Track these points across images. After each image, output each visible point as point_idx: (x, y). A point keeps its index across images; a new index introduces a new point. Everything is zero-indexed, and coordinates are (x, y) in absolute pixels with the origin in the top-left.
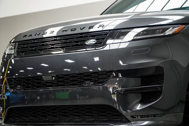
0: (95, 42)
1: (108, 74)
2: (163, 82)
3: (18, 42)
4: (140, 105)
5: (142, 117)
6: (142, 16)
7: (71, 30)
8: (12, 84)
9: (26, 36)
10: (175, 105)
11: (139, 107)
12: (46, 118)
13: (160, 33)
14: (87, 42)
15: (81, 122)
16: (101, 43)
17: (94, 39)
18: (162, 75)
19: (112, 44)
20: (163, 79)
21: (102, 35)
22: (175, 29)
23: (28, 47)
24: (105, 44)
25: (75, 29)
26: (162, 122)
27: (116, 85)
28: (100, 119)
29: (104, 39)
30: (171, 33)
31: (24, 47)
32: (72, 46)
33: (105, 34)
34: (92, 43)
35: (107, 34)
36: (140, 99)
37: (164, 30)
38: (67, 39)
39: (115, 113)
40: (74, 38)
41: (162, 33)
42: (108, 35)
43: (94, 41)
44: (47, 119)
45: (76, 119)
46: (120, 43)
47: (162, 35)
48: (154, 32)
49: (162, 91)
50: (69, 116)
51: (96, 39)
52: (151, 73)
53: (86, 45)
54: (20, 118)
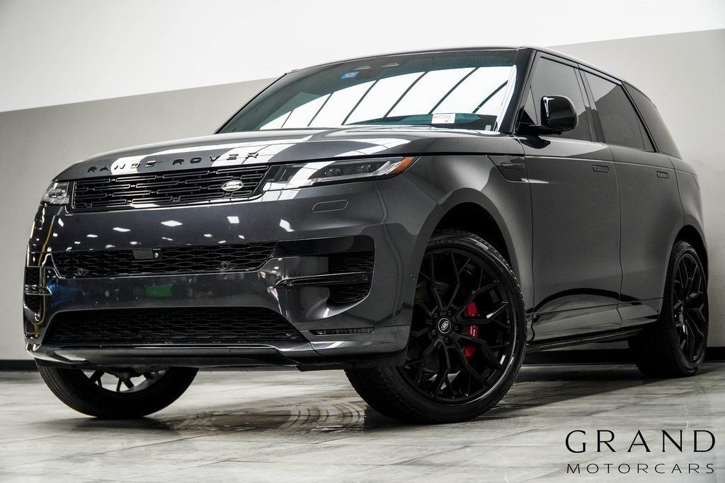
0: (241, 187)
1: (267, 249)
2: (372, 266)
3: (76, 180)
4: (328, 309)
5: (329, 332)
6: (331, 137)
7: (192, 162)
8: (63, 266)
9: (93, 169)
10: (392, 314)
11: (327, 313)
12: (137, 333)
13: (366, 172)
14: (225, 186)
15: (210, 342)
16: (253, 188)
17: (238, 179)
18: (372, 253)
19: (274, 192)
20: (373, 260)
21: (254, 172)
22: (396, 164)
23: (99, 192)
24: (260, 192)
25: (200, 160)
26: (369, 343)
27: (275, 270)
28: (248, 335)
29: (258, 180)
30: (387, 172)
31: (91, 192)
32: (195, 193)
33: (260, 172)
34: (235, 187)
35: (264, 172)
36: (326, 299)
37: (375, 166)
38: (184, 179)
39: (279, 325)
40: (197, 177)
41: (370, 171)
42: (266, 173)
43: (240, 185)
44: (140, 336)
45: (200, 335)
46: (283, 189)
47: (371, 175)
48: (354, 169)
49: (370, 283)
50: (185, 329)
51: (243, 181)
52: (346, 248)
53: (222, 191)
54: (80, 334)
